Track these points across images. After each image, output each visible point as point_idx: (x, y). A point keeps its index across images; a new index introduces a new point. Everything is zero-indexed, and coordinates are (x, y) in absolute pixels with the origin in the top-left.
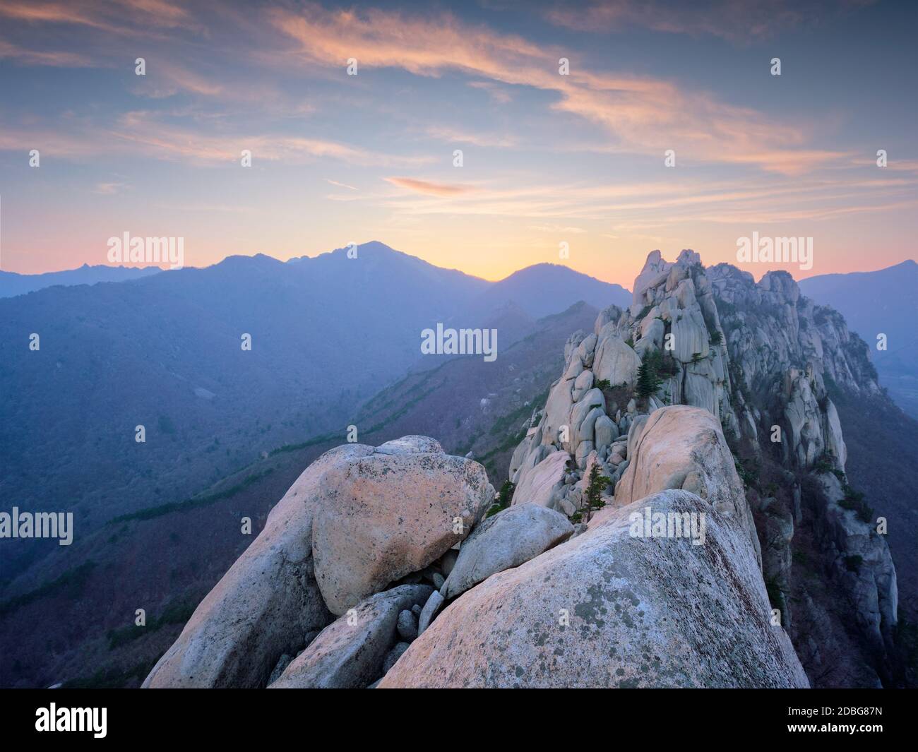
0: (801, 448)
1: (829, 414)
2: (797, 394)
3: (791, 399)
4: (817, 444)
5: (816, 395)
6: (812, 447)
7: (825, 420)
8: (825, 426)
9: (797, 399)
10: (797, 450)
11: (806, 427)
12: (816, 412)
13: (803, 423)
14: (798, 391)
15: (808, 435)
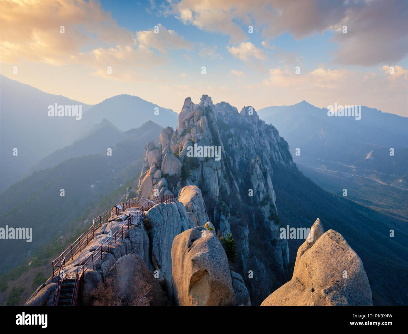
0: (257, 195)
1: (267, 179)
2: (254, 171)
3: (252, 173)
4: (263, 193)
5: (262, 170)
6: (261, 195)
7: (266, 182)
8: (266, 185)
9: (255, 173)
10: (256, 197)
11: (259, 186)
12: (262, 178)
13: (257, 184)
14: (255, 169)
15: (260, 190)
